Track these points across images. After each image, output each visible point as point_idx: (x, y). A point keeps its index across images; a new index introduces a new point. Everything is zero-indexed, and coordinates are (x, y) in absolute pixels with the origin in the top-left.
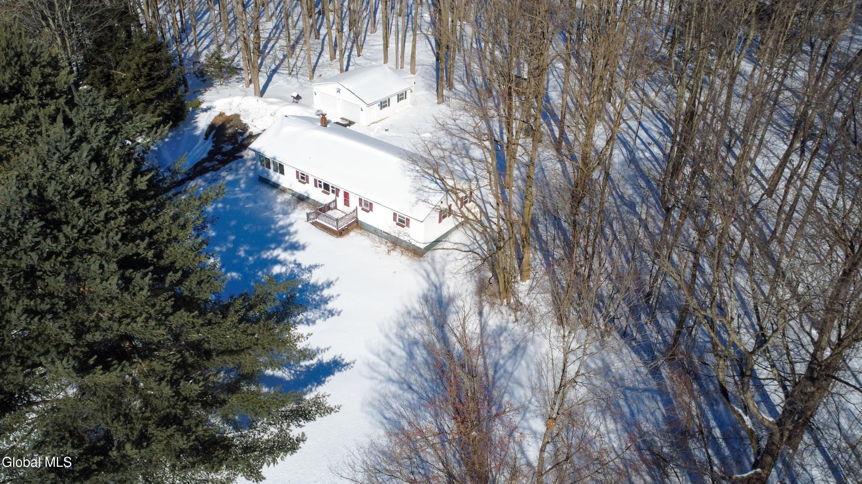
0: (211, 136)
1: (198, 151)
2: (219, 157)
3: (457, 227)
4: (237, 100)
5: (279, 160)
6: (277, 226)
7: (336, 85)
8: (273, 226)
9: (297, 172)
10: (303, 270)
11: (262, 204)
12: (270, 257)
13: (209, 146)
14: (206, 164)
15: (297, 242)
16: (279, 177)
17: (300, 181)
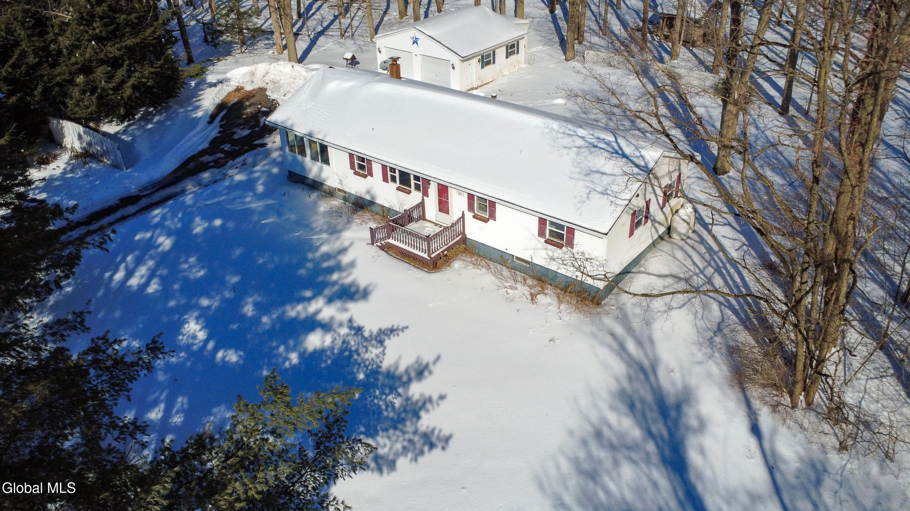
0: (219, 118)
1: (195, 139)
2: (227, 147)
3: (654, 244)
4: (262, 67)
5: (318, 136)
6: (318, 254)
7: (412, 33)
8: (310, 256)
9: (351, 156)
10: (366, 339)
11: (293, 217)
12: (303, 316)
13: (214, 131)
14: (206, 158)
15: (352, 284)
16: (321, 169)
17: (356, 173)
